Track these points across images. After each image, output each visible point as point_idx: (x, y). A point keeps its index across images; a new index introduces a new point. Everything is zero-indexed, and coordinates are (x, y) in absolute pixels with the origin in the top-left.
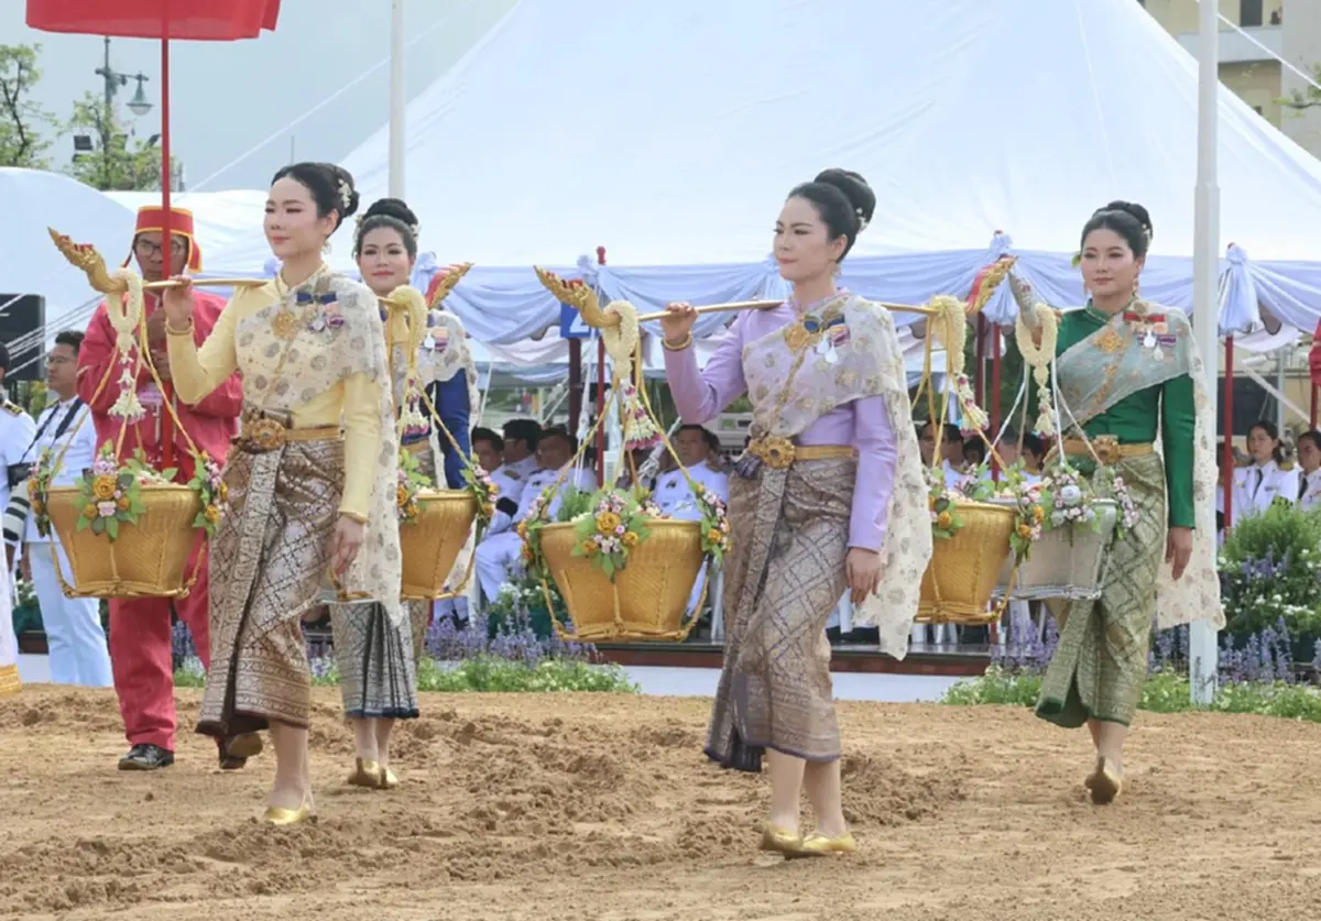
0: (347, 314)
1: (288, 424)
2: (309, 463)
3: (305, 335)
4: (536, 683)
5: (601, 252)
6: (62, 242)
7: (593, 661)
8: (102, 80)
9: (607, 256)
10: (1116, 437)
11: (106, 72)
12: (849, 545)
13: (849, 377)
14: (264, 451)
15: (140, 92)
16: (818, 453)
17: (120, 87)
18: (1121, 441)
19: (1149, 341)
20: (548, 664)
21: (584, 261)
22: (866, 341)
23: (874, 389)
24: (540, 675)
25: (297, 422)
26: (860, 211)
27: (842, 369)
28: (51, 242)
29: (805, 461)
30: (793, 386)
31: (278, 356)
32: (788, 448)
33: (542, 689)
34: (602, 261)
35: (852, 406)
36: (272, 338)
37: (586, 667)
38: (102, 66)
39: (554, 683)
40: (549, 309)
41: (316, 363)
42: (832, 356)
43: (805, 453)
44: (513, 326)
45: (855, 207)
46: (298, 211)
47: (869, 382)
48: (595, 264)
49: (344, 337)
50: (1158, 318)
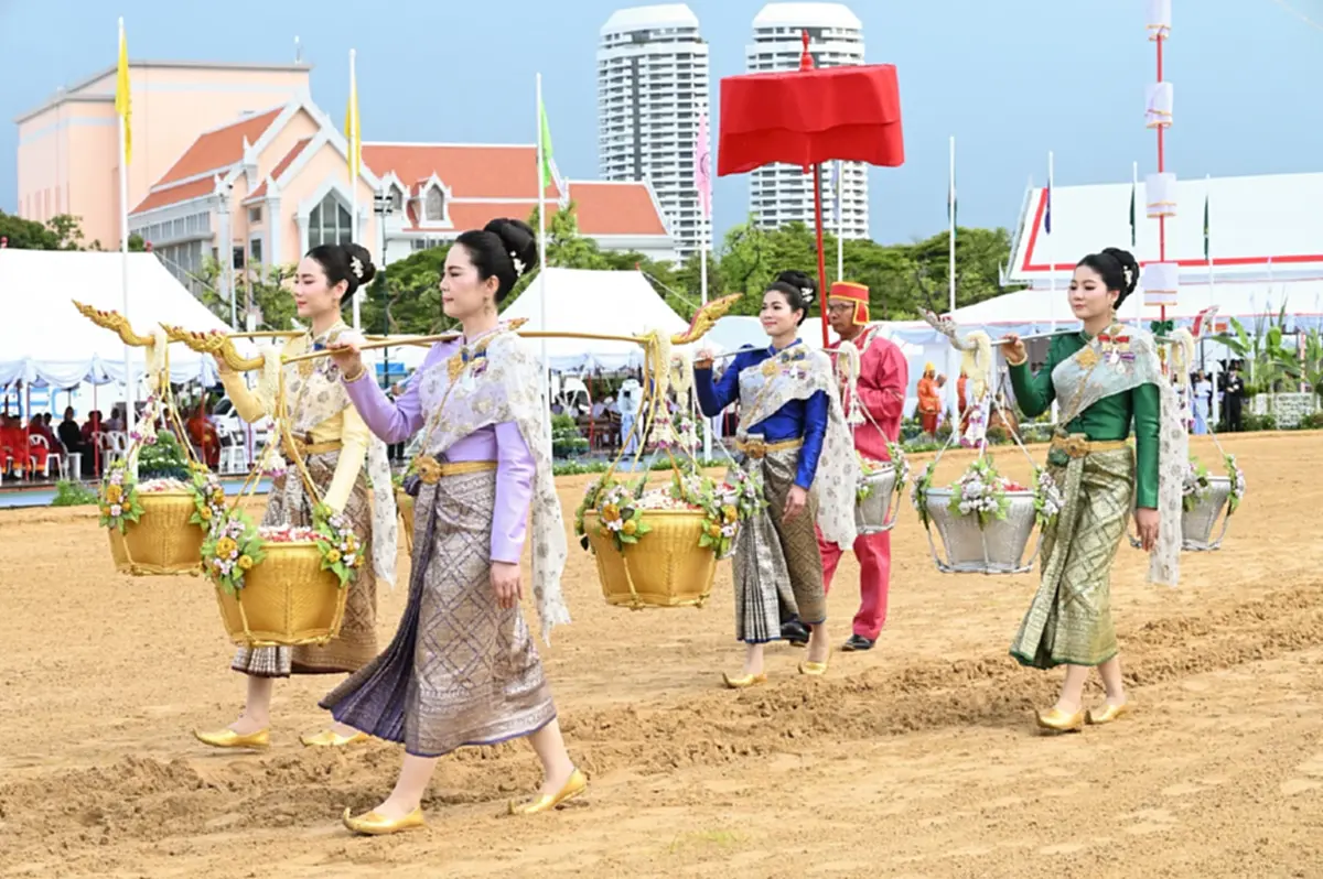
1: (309, 442)
2: (326, 468)
3: (316, 376)
6: (87, 311)
13: (484, 405)
16: (462, 469)
18: (1090, 438)
19: (1114, 358)
22: (500, 372)
23: (505, 416)
25: (316, 439)
26: (513, 254)
27: (478, 397)
28: (77, 311)
29: (449, 476)
30: (443, 413)
31: (298, 392)
32: (434, 466)
35: (491, 428)
36: (297, 377)
41: (323, 397)
42: (470, 386)
43: (449, 469)
45: (509, 251)
46: (311, 282)
47: (501, 409)
50: (1125, 339)
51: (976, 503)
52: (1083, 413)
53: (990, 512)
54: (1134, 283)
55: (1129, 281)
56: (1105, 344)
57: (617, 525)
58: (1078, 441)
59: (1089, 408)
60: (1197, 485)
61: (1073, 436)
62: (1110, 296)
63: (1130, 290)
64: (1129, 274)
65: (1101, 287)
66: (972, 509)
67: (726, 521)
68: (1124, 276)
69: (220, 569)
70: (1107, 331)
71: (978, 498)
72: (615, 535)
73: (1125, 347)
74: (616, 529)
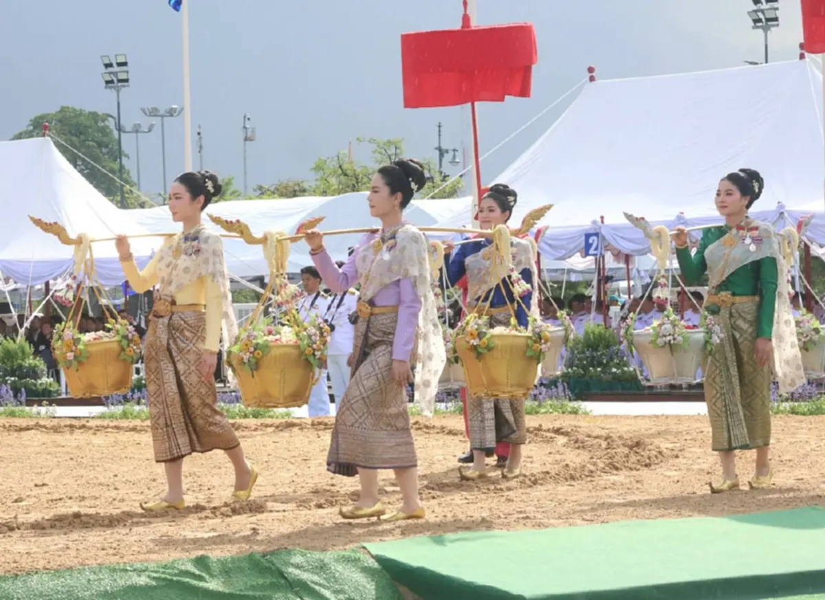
0: (203, 246)
1: (173, 303)
2: (183, 322)
3: (183, 257)
4: (543, 410)
5: (602, 218)
6: (38, 222)
7: (570, 400)
8: (437, 152)
9: (605, 220)
10: (730, 292)
11: (440, 149)
12: (393, 358)
13: (395, 267)
14: (162, 317)
15: (454, 157)
16: (383, 310)
17: (445, 155)
18: (734, 294)
19: (748, 241)
20: (549, 402)
21: (594, 222)
22: (404, 248)
23: (405, 274)
24: (545, 407)
25: (178, 302)
27: (390, 263)
29: (376, 314)
31: (170, 268)
33: (546, 412)
34: (602, 222)
35: (398, 282)
36: (171, 259)
37: (566, 402)
38: (437, 146)
39: (551, 410)
40: (580, 243)
41: (186, 270)
42: (386, 256)
43: (376, 310)
44: (564, 252)
45: (408, 178)
46: (179, 198)
47: (403, 270)
48: (600, 223)
49: (201, 257)
50: (756, 228)
51: (668, 338)
52: (727, 278)
53: (676, 345)
54: (760, 192)
55: (757, 191)
56: (741, 232)
57: (475, 342)
58: (726, 296)
59: (732, 274)
60: (813, 333)
61: (723, 293)
62: (743, 200)
63: (757, 196)
64: (756, 185)
65: (737, 194)
66: (666, 343)
67: (543, 341)
68: (753, 186)
69: (243, 359)
70: (743, 224)
71: (670, 335)
72: (475, 348)
73: (756, 233)
74: (475, 344)
